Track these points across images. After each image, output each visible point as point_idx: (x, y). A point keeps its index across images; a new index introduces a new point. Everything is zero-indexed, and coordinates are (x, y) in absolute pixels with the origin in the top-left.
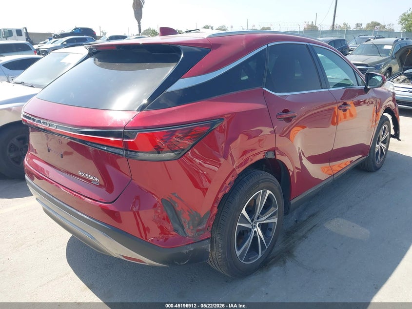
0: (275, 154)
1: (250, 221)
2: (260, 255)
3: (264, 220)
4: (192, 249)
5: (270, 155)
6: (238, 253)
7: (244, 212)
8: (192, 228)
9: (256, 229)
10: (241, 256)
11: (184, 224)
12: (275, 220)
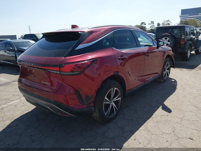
0: (118, 73)
1: (109, 101)
2: (115, 113)
3: (115, 99)
4: (86, 109)
5: (116, 74)
6: (106, 114)
7: (106, 98)
8: (86, 101)
9: (112, 103)
10: (107, 114)
11: (83, 99)
12: (120, 99)
